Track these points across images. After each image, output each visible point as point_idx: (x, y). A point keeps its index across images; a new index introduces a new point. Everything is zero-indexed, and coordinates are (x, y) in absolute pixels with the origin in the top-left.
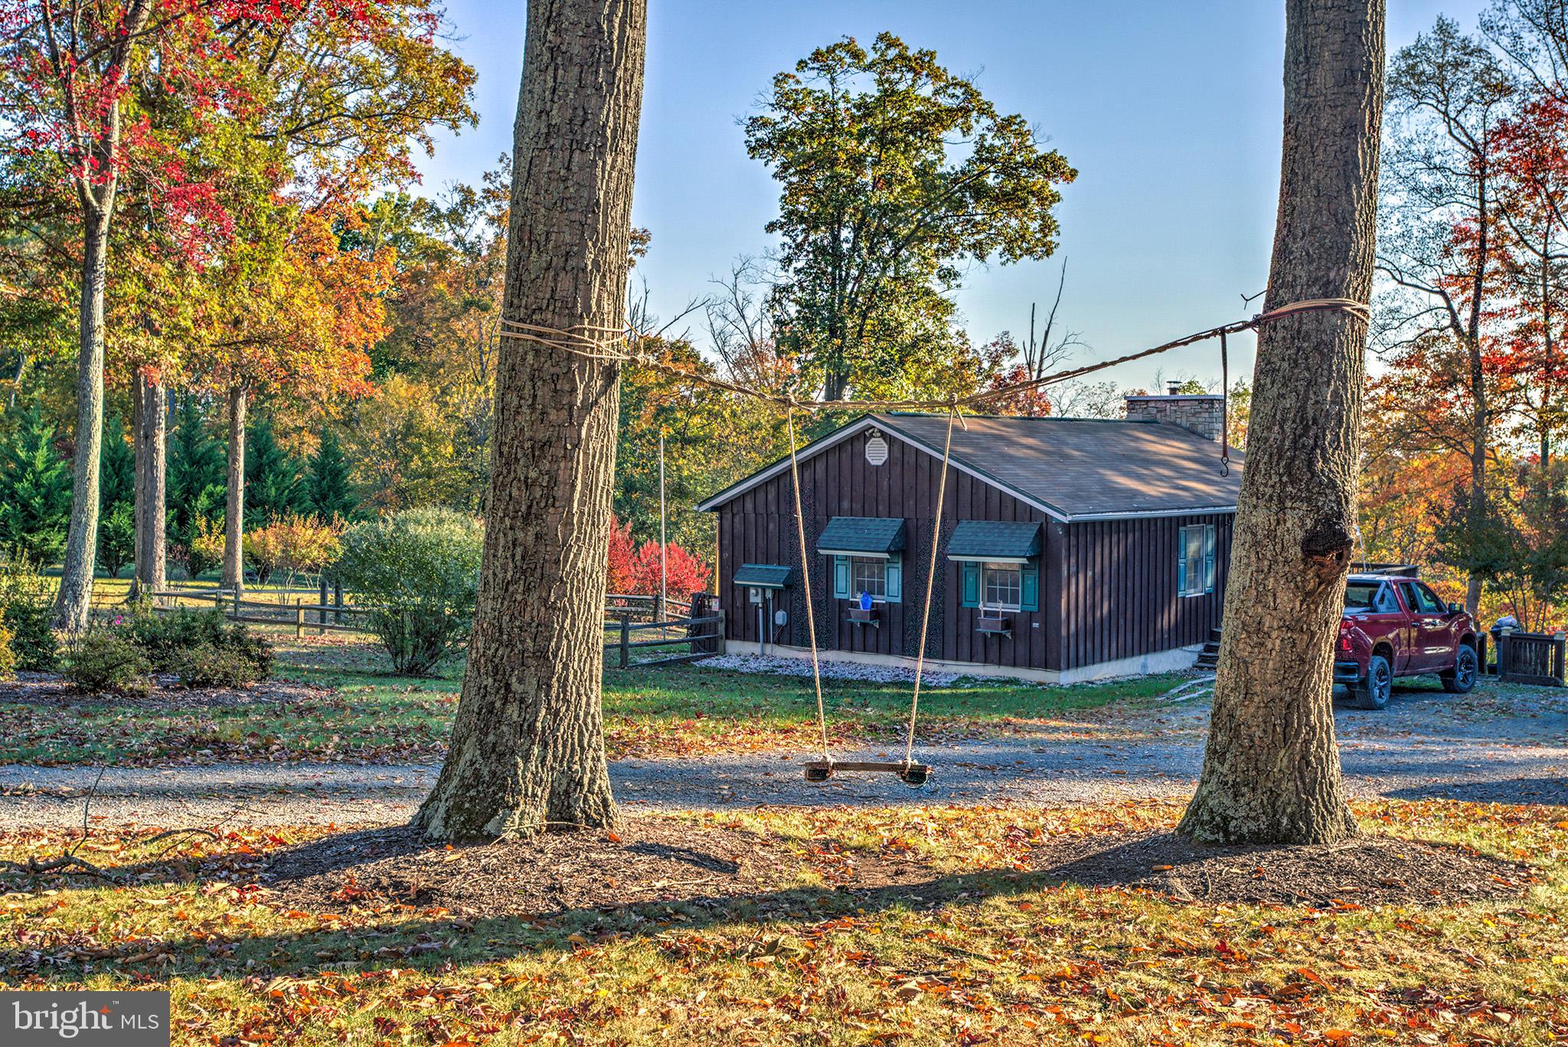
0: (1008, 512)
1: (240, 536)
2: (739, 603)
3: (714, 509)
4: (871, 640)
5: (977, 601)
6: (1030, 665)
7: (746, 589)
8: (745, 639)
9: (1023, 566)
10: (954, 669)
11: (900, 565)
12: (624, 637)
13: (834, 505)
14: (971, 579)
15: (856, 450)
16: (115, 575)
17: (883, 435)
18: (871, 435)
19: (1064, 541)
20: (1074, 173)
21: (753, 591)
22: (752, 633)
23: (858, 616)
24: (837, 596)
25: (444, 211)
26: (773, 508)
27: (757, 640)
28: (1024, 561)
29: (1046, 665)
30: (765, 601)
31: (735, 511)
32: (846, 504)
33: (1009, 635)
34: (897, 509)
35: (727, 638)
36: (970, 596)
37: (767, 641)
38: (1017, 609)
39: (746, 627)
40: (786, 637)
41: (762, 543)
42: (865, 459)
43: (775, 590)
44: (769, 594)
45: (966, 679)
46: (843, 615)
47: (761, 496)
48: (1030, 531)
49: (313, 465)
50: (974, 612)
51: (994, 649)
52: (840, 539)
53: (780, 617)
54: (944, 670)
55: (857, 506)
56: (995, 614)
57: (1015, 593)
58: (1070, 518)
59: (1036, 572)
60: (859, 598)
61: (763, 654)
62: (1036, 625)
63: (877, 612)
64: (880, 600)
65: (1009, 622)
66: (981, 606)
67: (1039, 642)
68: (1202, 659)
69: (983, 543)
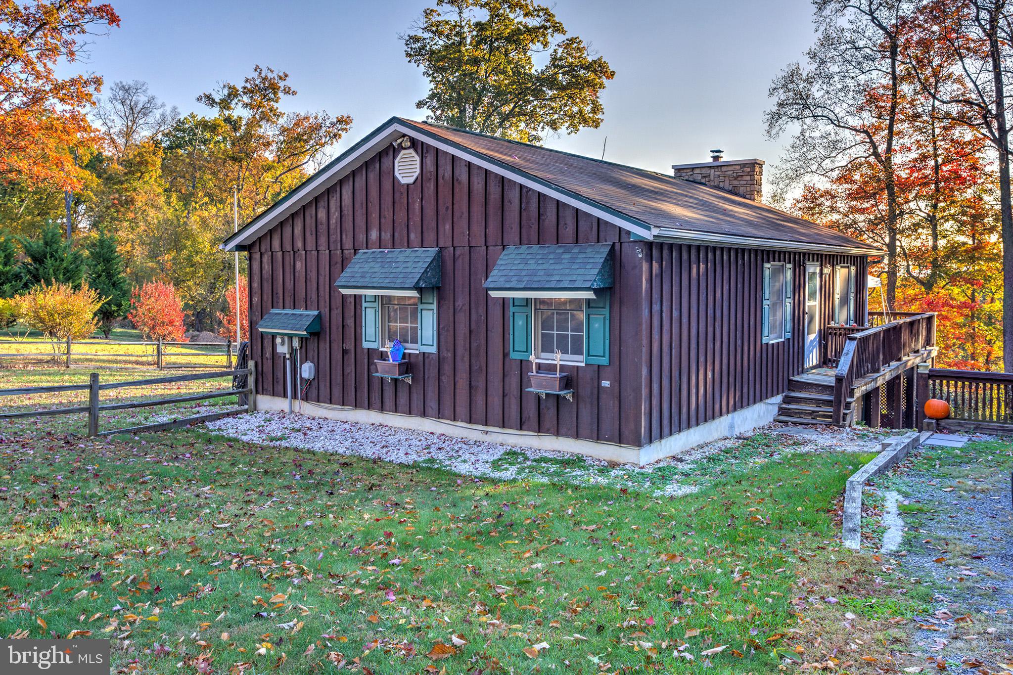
0: (569, 230)
2: (268, 355)
3: (240, 248)
4: (403, 399)
5: (527, 351)
6: (598, 437)
7: (274, 336)
8: (274, 394)
9: (589, 301)
10: (500, 438)
11: (434, 306)
12: (94, 396)
13: (361, 237)
14: (520, 322)
15: (384, 167)
17: (414, 143)
18: (401, 147)
19: (645, 266)
20: (613, 74)
21: (278, 340)
22: (280, 388)
23: (386, 369)
24: (366, 345)
25: (218, 100)
26: (299, 244)
27: (285, 394)
28: (590, 295)
29: (620, 439)
30: (293, 351)
31: (263, 250)
32: (374, 235)
33: (569, 397)
34: (430, 236)
35: (257, 392)
36: (520, 345)
37: (295, 397)
38: (578, 361)
39: (275, 379)
40: (314, 393)
41: (289, 285)
42: (394, 177)
43: (302, 339)
44: (296, 344)
45: (512, 455)
46: (372, 367)
47: (288, 231)
48: (598, 255)
50: (524, 365)
51: (550, 414)
52: (364, 275)
53: (307, 370)
54: (488, 438)
55: (386, 236)
56: (551, 368)
57: (577, 341)
58: (655, 231)
59: (606, 312)
60: (388, 348)
61: (292, 412)
62: (606, 383)
64: (413, 349)
65: (569, 380)
66: (532, 358)
67: (609, 406)
68: (782, 411)
69: (534, 273)
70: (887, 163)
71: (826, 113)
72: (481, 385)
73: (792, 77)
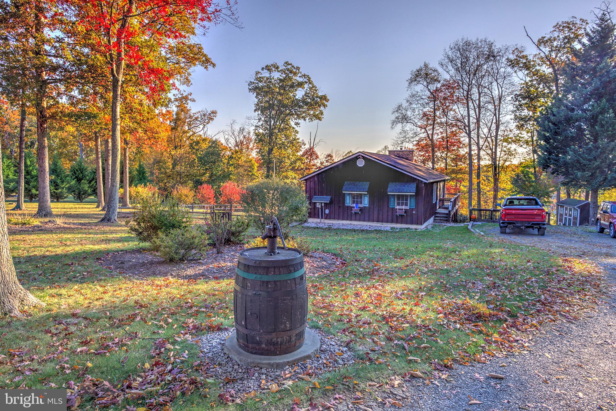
0: (405, 179)
1: (128, 189)
3: (305, 180)
4: (358, 217)
5: (394, 206)
6: (412, 223)
7: (315, 203)
8: (314, 218)
9: (411, 195)
11: (368, 196)
14: (392, 200)
15: (353, 163)
16: (82, 202)
17: (364, 158)
18: (360, 158)
19: (424, 188)
20: (329, 100)
21: (317, 204)
22: (317, 216)
24: (346, 205)
26: (324, 180)
27: (318, 218)
28: (414, 194)
29: (417, 224)
30: (322, 207)
31: (311, 181)
32: (349, 178)
33: (405, 215)
34: (367, 179)
35: (309, 218)
36: (392, 205)
37: (322, 218)
38: (408, 208)
39: (315, 214)
40: (328, 216)
41: (320, 190)
42: (356, 165)
43: (325, 204)
44: (323, 205)
45: (393, 228)
46: (349, 210)
47: (320, 176)
48: (415, 185)
49: (137, 171)
50: (393, 209)
51: (400, 219)
52: (350, 188)
53: (327, 211)
54: (383, 225)
56: (402, 209)
57: (407, 203)
58: (427, 181)
59: (415, 197)
60: (354, 205)
61: (321, 222)
62: (414, 212)
63: (361, 209)
65: (406, 211)
66: (396, 207)
67: (415, 217)
68: (435, 220)
69: (399, 189)
70: (432, 140)
71: (412, 121)
72: (381, 213)
73: (399, 107)
